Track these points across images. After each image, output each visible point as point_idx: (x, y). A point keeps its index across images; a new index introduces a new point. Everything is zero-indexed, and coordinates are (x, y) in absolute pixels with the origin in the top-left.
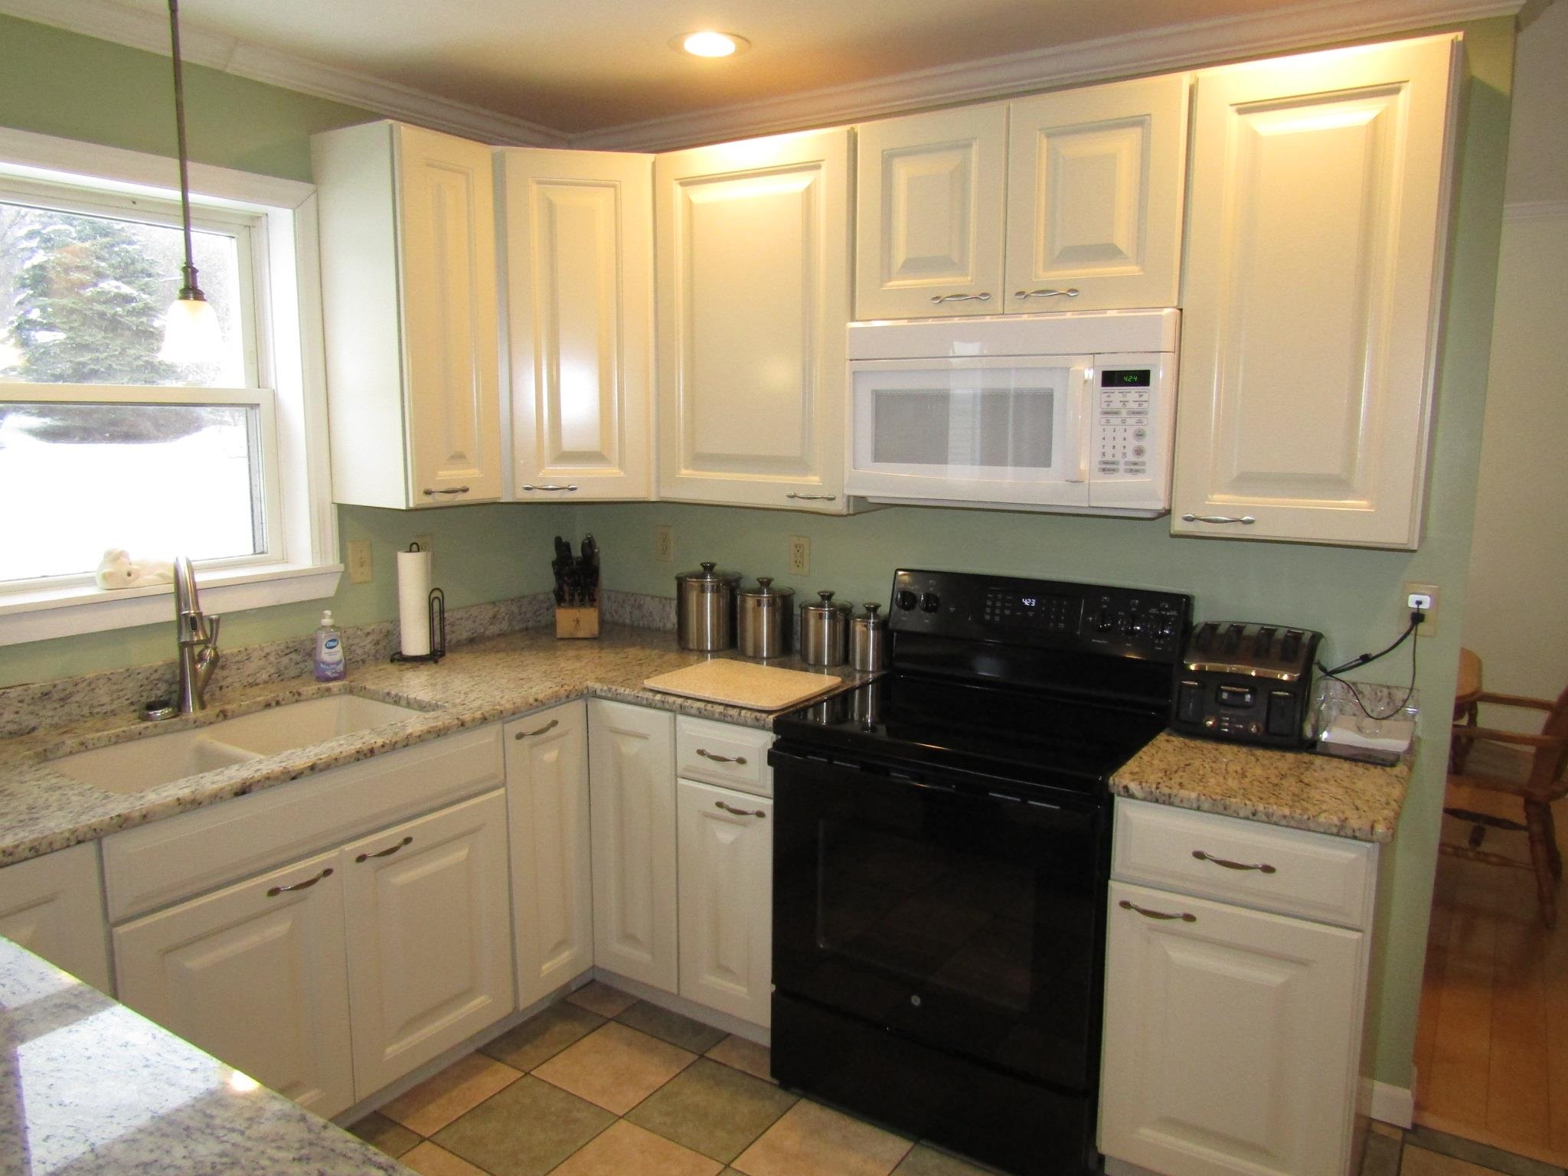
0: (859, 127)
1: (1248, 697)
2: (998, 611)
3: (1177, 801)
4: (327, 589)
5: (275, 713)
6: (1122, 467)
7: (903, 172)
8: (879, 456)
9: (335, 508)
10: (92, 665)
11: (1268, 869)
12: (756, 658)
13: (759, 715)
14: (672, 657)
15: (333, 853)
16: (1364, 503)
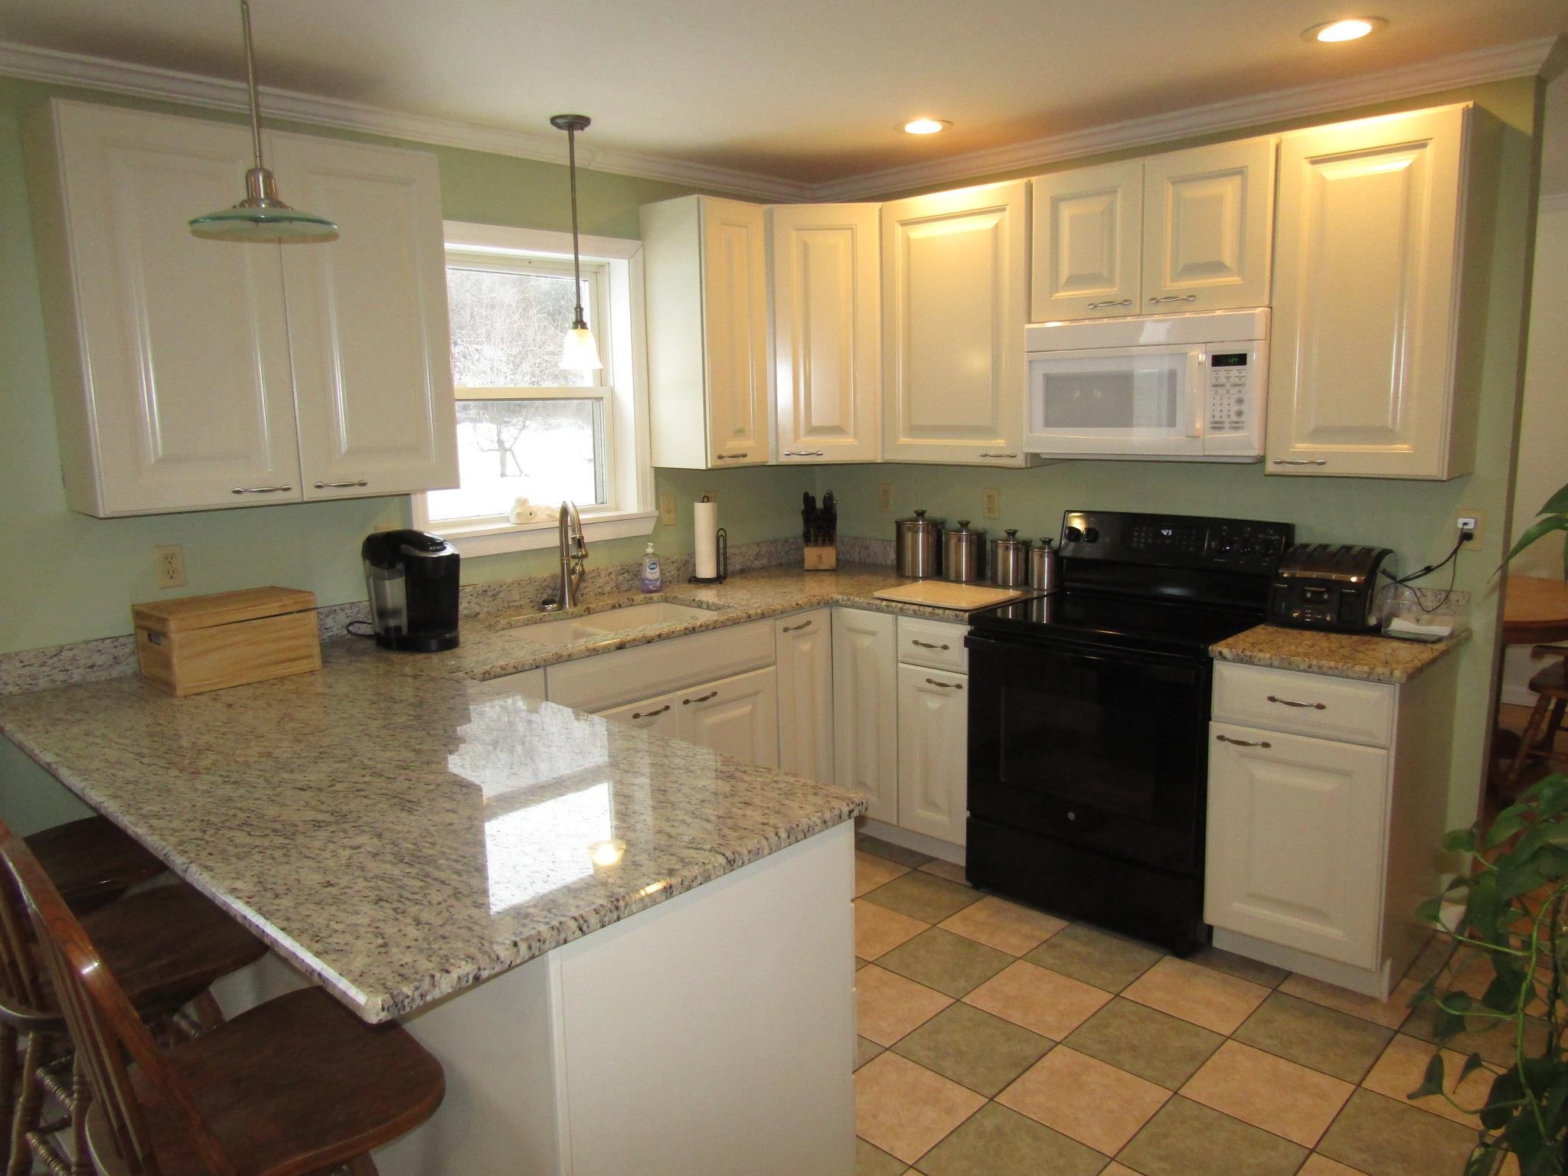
0: (1034, 179)
1: (1326, 597)
2: (1142, 540)
3: (1256, 660)
4: (647, 528)
5: (617, 612)
6: (1227, 425)
7: (1066, 212)
8: (1050, 422)
9: (653, 470)
10: (509, 574)
11: (1320, 707)
12: (958, 580)
13: (958, 613)
14: (892, 581)
15: (670, 696)
16: (1406, 446)
